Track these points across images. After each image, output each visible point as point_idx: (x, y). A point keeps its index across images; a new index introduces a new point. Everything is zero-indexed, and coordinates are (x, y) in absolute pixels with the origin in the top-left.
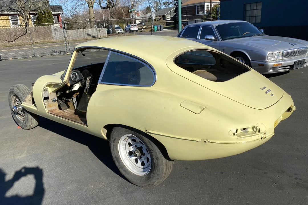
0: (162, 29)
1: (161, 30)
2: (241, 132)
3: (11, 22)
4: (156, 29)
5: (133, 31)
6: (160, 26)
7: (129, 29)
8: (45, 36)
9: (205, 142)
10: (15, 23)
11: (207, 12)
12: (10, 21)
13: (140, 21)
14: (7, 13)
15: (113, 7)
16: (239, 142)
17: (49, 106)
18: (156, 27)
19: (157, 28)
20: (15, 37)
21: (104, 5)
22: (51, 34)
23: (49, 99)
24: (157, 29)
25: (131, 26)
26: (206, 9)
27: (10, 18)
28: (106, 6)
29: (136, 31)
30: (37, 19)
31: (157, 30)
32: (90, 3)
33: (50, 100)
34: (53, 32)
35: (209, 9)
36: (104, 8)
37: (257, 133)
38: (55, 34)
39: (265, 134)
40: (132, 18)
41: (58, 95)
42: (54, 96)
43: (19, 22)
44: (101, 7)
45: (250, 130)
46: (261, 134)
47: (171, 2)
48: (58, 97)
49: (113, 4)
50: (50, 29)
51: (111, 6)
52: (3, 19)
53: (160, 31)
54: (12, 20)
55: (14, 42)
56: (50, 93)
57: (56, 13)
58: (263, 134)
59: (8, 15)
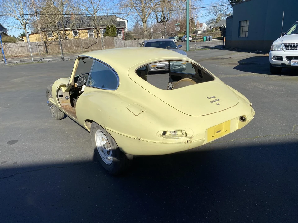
0: (211, 39)
2: (170, 135)
3: (89, 35)
4: (205, 39)
6: (210, 37)
8: (109, 45)
9: (140, 139)
10: (91, 36)
12: (88, 33)
13: (201, 32)
14: (86, 28)
15: (166, 21)
16: (164, 142)
17: (63, 102)
18: (205, 38)
20: (89, 45)
21: (159, 20)
22: (114, 43)
23: (62, 97)
27: (88, 32)
28: (161, 21)
29: (190, 41)
30: (105, 32)
31: (207, 40)
32: (144, 19)
33: (64, 98)
34: (115, 42)
36: (159, 22)
37: (184, 137)
38: (117, 43)
39: (191, 138)
40: (177, 30)
41: (70, 94)
42: (67, 95)
43: (94, 34)
44: (158, 21)
45: (179, 133)
46: (187, 138)
48: (70, 96)
49: (167, 19)
50: (113, 39)
51: (164, 21)
52: (83, 32)
53: (210, 41)
54: (89, 33)
55: (88, 49)
56: (64, 92)
57: (120, 27)
58: (190, 138)
59: (87, 29)
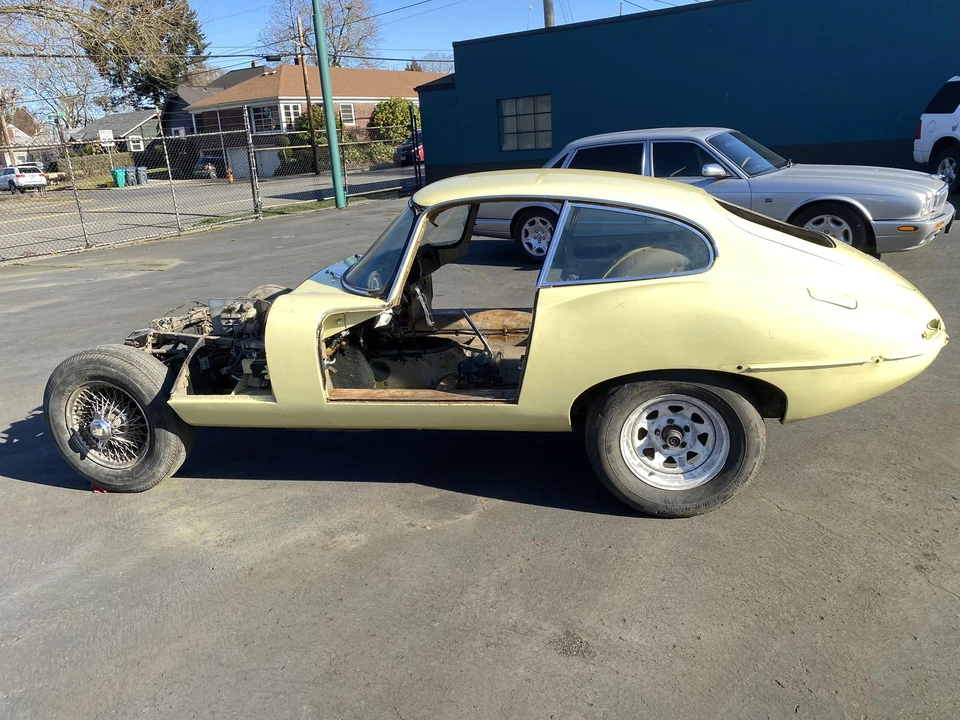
0: (142, 179)
1: (138, 183)
4: (121, 180)
5: (23, 189)
6: (137, 170)
7: (11, 183)
9: (877, 361)
11: (289, 127)
18: (121, 174)
19: (126, 176)
24: (127, 181)
25: (18, 173)
26: (284, 118)
29: (39, 187)
31: (129, 182)
35: (293, 117)
47: (123, 98)
53: (139, 187)
